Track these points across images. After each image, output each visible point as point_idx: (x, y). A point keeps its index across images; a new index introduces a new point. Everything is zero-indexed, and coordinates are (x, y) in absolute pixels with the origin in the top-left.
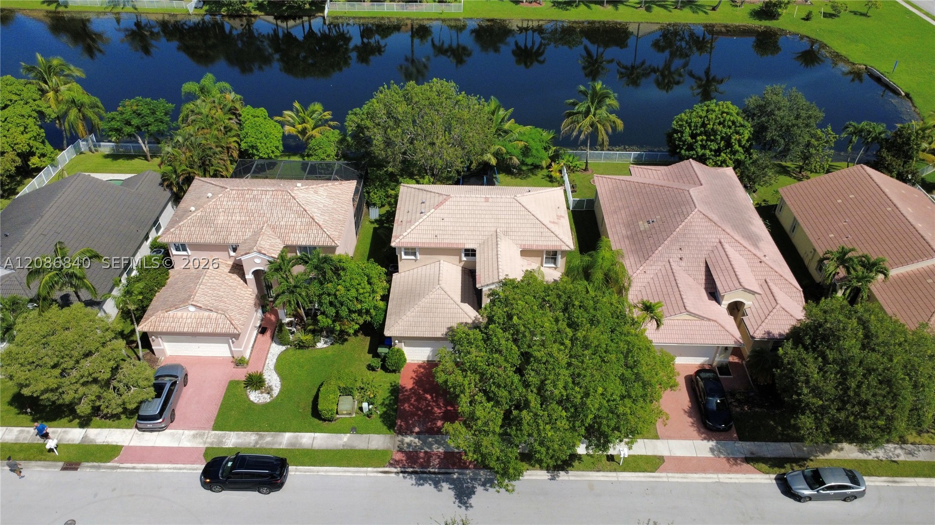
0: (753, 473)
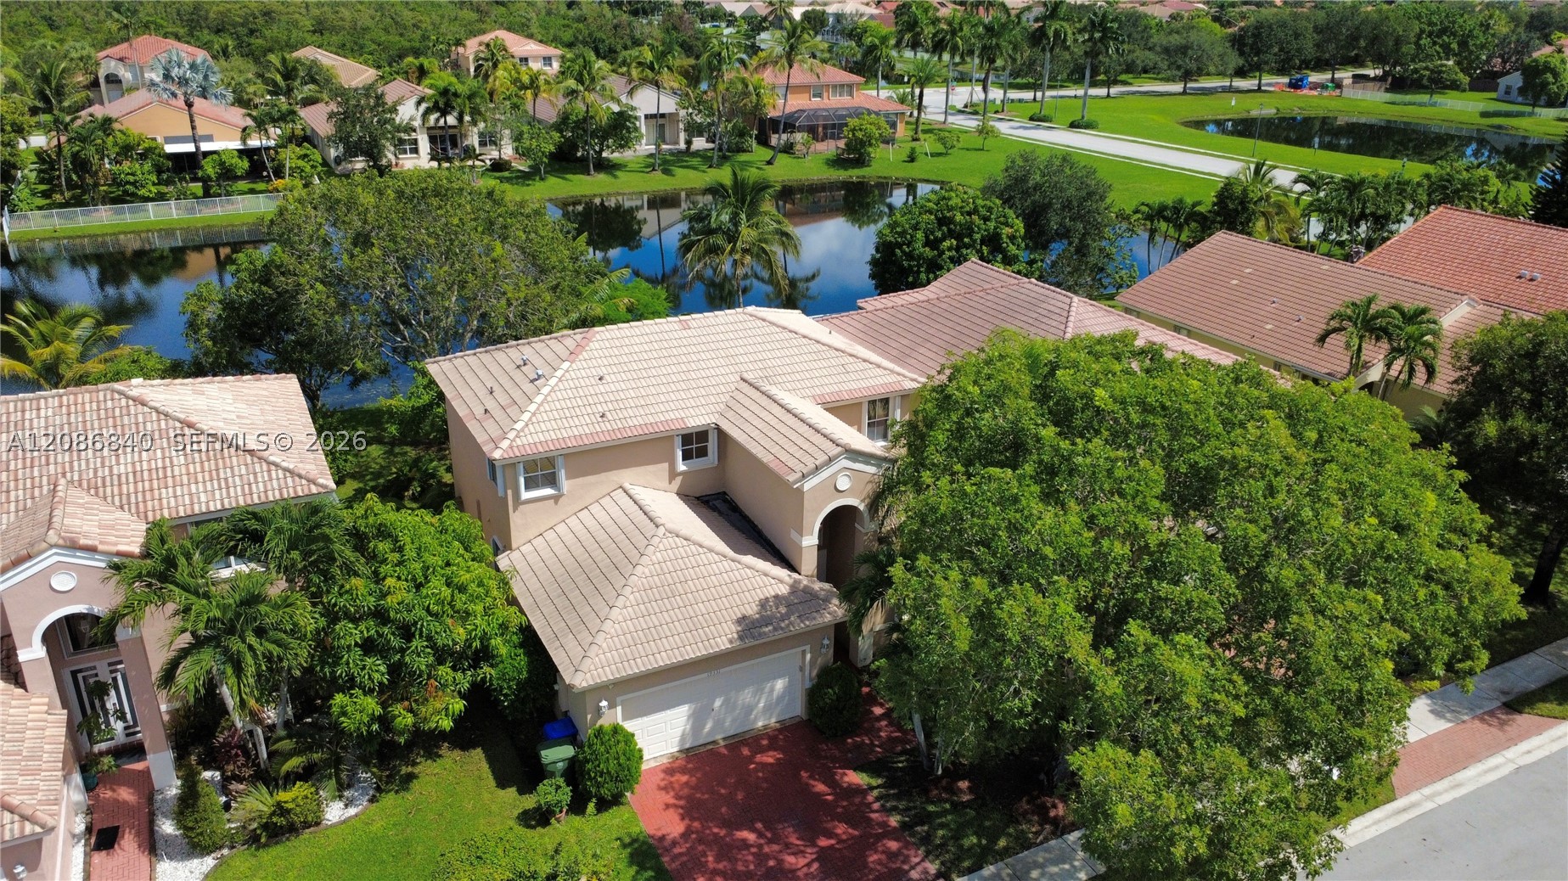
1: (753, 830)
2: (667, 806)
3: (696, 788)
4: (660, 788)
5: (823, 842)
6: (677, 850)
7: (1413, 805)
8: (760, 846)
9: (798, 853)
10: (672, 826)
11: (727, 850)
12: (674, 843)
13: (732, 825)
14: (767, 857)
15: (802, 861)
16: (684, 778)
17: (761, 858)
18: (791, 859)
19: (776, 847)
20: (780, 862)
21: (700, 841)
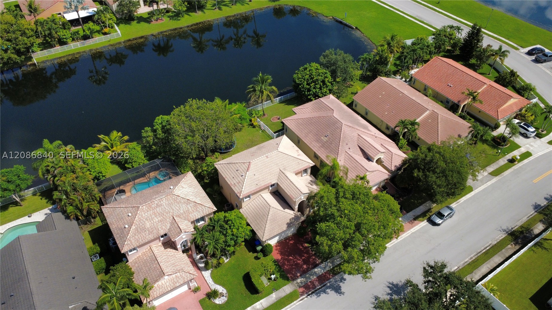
0: (419, 223)
1: (292, 257)
2: (278, 253)
3: (281, 249)
4: (276, 250)
5: (303, 258)
6: (281, 261)
7: (394, 242)
8: (293, 260)
9: (300, 260)
10: (279, 257)
11: (289, 261)
12: (280, 260)
13: (288, 256)
14: (295, 261)
15: (300, 262)
16: (279, 248)
17: (294, 262)
18: (298, 261)
19: (296, 260)
20: (297, 262)
21: (284, 260)
